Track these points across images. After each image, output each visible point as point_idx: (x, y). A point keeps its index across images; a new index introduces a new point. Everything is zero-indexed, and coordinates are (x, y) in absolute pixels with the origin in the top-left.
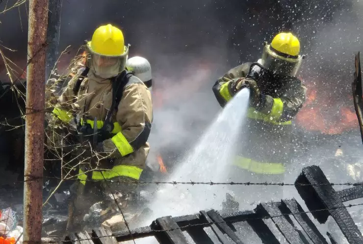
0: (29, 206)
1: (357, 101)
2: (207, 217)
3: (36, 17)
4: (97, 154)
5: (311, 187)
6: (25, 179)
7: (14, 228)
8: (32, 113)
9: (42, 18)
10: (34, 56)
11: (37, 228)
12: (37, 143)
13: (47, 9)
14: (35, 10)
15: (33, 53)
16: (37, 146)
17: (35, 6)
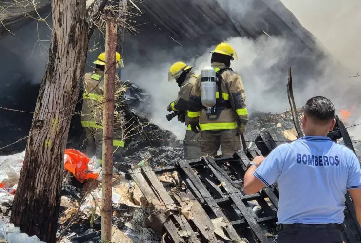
0: (105, 154)
1: (290, 95)
2: (206, 160)
3: (110, 48)
4: (141, 124)
5: (264, 143)
6: (104, 139)
7: (97, 168)
8: (107, 102)
9: (112, 49)
10: (108, 70)
11: (110, 167)
12: (110, 118)
13: (115, 43)
14: (109, 44)
15: (107, 68)
16: (110, 120)
17: (109, 42)
